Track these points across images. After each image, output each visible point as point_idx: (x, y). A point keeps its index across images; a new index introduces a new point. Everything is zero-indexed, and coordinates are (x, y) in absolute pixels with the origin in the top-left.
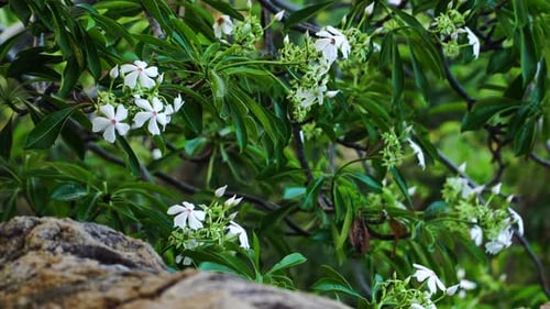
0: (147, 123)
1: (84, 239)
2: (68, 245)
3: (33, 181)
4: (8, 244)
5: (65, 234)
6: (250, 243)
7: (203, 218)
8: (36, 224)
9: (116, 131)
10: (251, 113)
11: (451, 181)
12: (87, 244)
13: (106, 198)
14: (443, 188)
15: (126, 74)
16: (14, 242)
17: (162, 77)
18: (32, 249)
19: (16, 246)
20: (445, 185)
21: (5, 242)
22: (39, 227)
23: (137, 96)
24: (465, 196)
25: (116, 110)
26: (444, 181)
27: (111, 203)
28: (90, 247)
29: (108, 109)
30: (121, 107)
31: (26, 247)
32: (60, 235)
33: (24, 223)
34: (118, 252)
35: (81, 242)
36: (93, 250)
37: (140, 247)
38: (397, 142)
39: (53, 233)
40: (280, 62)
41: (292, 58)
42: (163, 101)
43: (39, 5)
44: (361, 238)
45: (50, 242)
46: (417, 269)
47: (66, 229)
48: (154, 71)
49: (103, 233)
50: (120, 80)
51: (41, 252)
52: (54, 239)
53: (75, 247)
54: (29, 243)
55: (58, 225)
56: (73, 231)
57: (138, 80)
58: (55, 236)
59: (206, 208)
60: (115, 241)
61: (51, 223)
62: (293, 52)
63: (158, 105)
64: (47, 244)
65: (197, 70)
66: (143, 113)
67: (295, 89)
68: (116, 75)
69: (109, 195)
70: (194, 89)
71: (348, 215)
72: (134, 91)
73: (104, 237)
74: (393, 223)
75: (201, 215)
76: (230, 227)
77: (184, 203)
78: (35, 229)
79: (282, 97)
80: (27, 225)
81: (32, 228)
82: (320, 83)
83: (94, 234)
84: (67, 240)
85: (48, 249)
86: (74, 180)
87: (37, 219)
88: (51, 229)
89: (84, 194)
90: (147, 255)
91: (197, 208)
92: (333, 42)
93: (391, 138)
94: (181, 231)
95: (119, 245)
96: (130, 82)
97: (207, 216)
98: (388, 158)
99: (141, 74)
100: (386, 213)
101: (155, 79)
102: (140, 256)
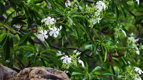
0: (53, 34)
1: (46, 73)
2: (42, 75)
3: (18, 52)
4: (24, 77)
5: (40, 72)
6: (84, 65)
7: (71, 59)
8: (31, 70)
9: (45, 38)
10: (80, 28)
11: (129, 38)
12: (47, 74)
13: (39, 55)
14: (127, 40)
15: (45, 21)
16: (26, 76)
17: (55, 21)
18: (32, 78)
19: (26, 77)
20: (128, 40)
21: (23, 76)
22: (32, 71)
23: (49, 27)
24: (133, 42)
25: (44, 31)
26: (127, 38)
27: (40, 56)
28: (48, 75)
29: (42, 32)
30: (45, 30)
31: (29, 77)
32: (39, 72)
33: (28, 70)
34: (55, 75)
35: (45, 74)
36: (49, 76)
37: (61, 73)
38: (118, 30)
39: (37, 72)
40: (86, 12)
41: (89, 11)
42: (56, 28)
43: (18, 4)
44: (110, 58)
45: (37, 75)
46: (135, 68)
47: (40, 71)
48: (53, 19)
49: (50, 70)
50: (44, 23)
51: (35, 78)
52: (37, 74)
53: (44, 76)
54: (30, 76)
55: (38, 69)
56: (42, 71)
57: (49, 22)
58: (38, 73)
59: (71, 56)
60: (54, 72)
61: (35, 69)
62: (89, 9)
63: (56, 29)
64: (36, 76)
65: (63, 17)
66: (51, 31)
67: (90, 19)
68: (43, 22)
69: (39, 54)
70: (63, 22)
71: (106, 52)
72: (48, 25)
73: (50, 71)
74: (118, 53)
75: (70, 59)
76: (79, 61)
77: (65, 56)
78: (31, 71)
79: (86, 22)
80: (29, 71)
81: (30, 71)
82: (98, 17)
83: (48, 71)
84: (41, 74)
85: (37, 77)
86: (29, 51)
87: (31, 68)
88: (36, 71)
89: (33, 54)
90: (64, 75)
91: (69, 57)
92: (101, 5)
93: (116, 29)
94: (65, 64)
95: (55, 73)
96: (47, 23)
97: (72, 58)
98: (116, 35)
99: (50, 21)
100: (116, 50)
101: (54, 22)
102: (62, 76)
